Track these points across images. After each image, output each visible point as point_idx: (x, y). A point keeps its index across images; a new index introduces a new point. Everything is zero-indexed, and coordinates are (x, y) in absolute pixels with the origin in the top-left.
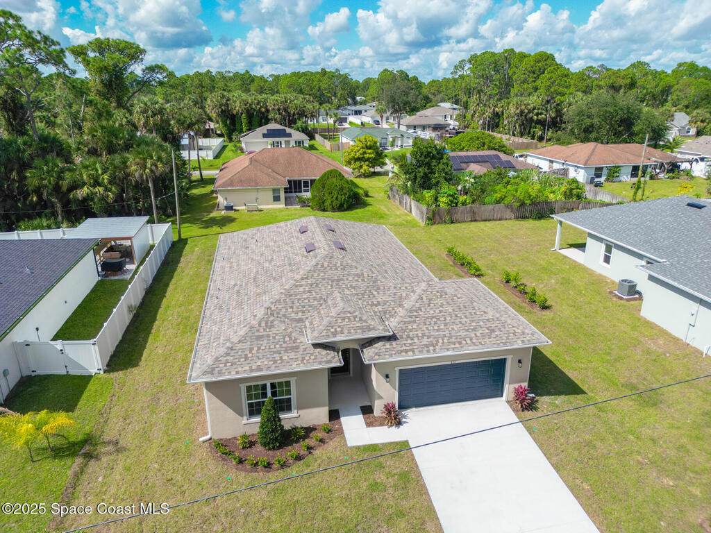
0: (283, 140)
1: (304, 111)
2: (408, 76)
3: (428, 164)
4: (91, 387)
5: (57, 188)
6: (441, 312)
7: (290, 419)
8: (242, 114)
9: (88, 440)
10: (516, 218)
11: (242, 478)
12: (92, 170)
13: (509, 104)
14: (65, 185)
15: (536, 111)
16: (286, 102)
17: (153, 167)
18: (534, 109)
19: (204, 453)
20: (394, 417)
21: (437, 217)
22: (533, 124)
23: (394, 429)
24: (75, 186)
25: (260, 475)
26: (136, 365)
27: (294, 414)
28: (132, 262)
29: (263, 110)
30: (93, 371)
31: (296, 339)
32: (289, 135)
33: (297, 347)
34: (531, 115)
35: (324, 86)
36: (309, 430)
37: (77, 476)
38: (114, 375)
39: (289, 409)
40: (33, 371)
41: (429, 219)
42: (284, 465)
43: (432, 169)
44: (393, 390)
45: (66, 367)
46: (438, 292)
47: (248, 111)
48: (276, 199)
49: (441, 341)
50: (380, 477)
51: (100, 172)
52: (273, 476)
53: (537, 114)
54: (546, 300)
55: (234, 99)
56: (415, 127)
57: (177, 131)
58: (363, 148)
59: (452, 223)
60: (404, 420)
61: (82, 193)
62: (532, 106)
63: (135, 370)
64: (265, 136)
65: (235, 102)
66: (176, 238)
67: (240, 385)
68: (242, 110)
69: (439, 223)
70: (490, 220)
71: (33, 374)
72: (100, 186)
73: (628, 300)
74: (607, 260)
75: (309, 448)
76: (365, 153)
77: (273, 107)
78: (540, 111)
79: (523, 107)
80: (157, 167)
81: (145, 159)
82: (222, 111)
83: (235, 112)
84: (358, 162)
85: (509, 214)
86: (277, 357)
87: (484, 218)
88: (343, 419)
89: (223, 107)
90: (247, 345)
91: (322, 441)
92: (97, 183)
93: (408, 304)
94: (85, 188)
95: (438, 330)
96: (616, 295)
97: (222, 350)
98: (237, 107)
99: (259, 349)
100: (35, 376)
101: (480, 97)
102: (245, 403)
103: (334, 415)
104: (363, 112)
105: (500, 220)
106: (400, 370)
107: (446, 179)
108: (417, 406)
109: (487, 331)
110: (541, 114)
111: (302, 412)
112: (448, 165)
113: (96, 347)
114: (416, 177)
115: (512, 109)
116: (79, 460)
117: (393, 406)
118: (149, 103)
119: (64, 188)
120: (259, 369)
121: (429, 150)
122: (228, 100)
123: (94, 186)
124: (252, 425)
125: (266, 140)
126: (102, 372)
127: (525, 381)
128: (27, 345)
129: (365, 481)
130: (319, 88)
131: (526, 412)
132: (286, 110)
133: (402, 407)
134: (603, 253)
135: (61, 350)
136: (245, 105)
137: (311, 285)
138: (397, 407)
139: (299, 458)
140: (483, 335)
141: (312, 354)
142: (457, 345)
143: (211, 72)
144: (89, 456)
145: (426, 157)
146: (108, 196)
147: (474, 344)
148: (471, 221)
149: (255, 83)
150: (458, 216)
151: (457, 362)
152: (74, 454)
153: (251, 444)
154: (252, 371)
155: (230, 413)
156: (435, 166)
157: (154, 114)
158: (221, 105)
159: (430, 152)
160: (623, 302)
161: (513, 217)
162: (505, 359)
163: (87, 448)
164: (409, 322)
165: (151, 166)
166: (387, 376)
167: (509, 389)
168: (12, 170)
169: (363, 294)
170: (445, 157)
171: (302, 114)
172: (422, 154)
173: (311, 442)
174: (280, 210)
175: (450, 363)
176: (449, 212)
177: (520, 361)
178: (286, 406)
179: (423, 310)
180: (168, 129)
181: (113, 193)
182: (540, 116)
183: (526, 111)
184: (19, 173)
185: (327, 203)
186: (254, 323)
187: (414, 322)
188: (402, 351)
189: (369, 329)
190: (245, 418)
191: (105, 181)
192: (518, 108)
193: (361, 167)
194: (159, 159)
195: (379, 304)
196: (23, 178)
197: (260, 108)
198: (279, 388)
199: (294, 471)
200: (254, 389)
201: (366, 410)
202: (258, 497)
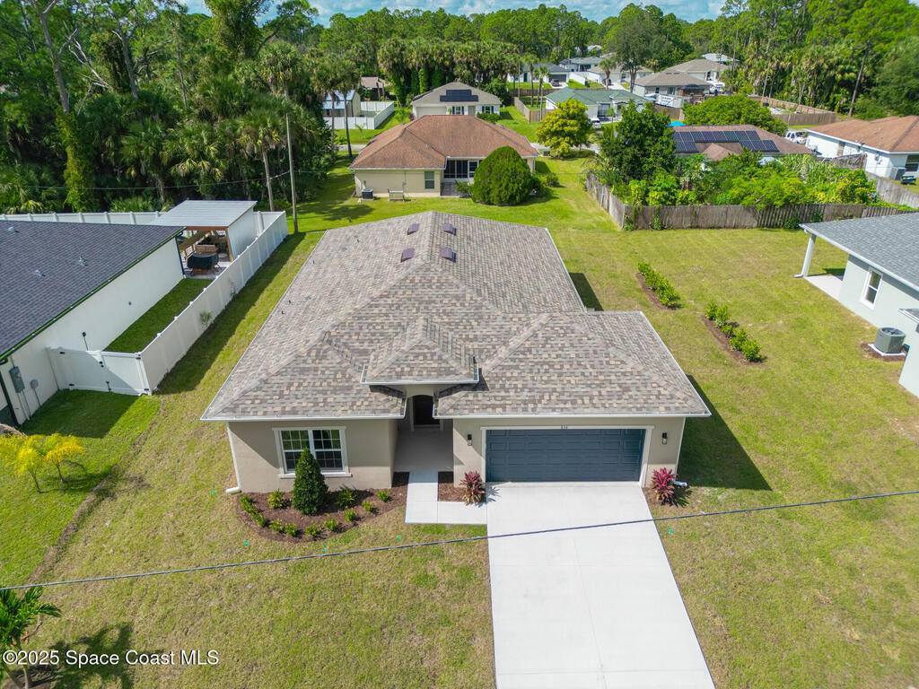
0: (466, 105)
1: (501, 65)
2: (662, 14)
3: (641, 144)
4: (133, 410)
5: (156, 160)
6: (558, 356)
7: (336, 479)
8: (419, 68)
9: (111, 475)
10: (760, 226)
11: (263, 544)
12: (196, 139)
13: (801, 55)
14: (166, 155)
15: (841, 67)
16: (479, 52)
17: (267, 137)
18: (838, 63)
19: (227, 508)
20: (478, 492)
21: (641, 219)
22: (835, 87)
23: (473, 507)
24: (176, 160)
25: (286, 545)
26: (192, 388)
27: (345, 472)
28: (227, 258)
29: (447, 63)
30: (140, 391)
31: (351, 377)
32: (475, 99)
33: (350, 388)
34: (832, 73)
35: (540, 29)
36: (360, 496)
37: (83, 517)
38: (162, 398)
39: (339, 465)
40: (71, 385)
41: (629, 221)
42: (318, 536)
43: (645, 151)
44: (478, 456)
45: (108, 383)
46: (561, 328)
47: (427, 65)
48: (429, 185)
49: (547, 397)
50: (435, 568)
51: (205, 141)
52: (306, 546)
53: (843, 72)
54: (757, 350)
55: (411, 47)
56: (658, 89)
57: (317, 90)
58: (563, 117)
59: (662, 228)
60: (491, 496)
61: (183, 168)
62: (836, 58)
63: (189, 395)
64: (443, 99)
65: (411, 52)
66: (291, 231)
67: (273, 429)
68: (420, 63)
69: (643, 228)
70: (720, 228)
71: (71, 388)
72: (205, 158)
73: (886, 359)
74: (871, 296)
75: (355, 519)
76: (565, 124)
77: (460, 59)
78: (847, 67)
79: (821, 61)
80: (271, 137)
81: (257, 127)
82: (395, 65)
83: (410, 66)
84: (555, 138)
85: (749, 219)
86: (320, 397)
87: (711, 223)
88: (411, 486)
89: (395, 59)
90: (286, 379)
91: (374, 511)
92: (202, 156)
93: (514, 342)
94: (187, 162)
95: (546, 382)
96: (871, 350)
97: (255, 382)
98: (414, 60)
99: (300, 385)
100: (74, 390)
101: (758, 44)
102: (281, 452)
103: (400, 479)
104: (593, 66)
105: (734, 228)
106: (487, 431)
107: (663, 165)
108: (514, 480)
109: (618, 389)
110: (850, 71)
111: (357, 470)
112: (668, 143)
113: (141, 362)
114: (621, 160)
115: (805, 64)
116: (91, 497)
117: (477, 477)
118: (279, 52)
119: (165, 161)
120: (294, 412)
121: (644, 122)
122: (403, 49)
123: (198, 160)
124: (285, 480)
125: (443, 104)
126: (150, 393)
127: (675, 463)
128: (62, 353)
129: (413, 571)
130: (534, 32)
131: (667, 506)
132: (478, 63)
133: (491, 478)
134: (866, 285)
135: (101, 363)
136: (424, 56)
137: (391, 306)
138: (483, 478)
139: (338, 529)
140: (610, 395)
141: (366, 399)
142: (569, 405)
143: (388, 11)
144: (104, 494)
145: (637, 133)
146: (215, 172)
147: (594, 406)
148: (691, 227)
149: (451, 26)
150: (673, 220)
151: (569, 428)
152: (87, 490)
153: (286, 505)
154: (284, 412)
155: (262, 463)
156: (650, 145)
157: (285, 67)
158: (393, 56)
159: (645, 126)
160: (877, 361)
161: (755, 225)
162: (644, 431)
163: (104, 484)
164: (510, 367)
165: (264, 135)
166: (469, 437)
167: (648, 470)
168: (106, 137)
169: (457, 324)
170: (665, 132)
171: (498, 69)
172: (632, 127)
173: (361, 511)
174: (433, 201)
175: (559, 428)
176: (659, 213)
177: (665, 436)
178: (334, 461)
179: (534, 351)
180: (307, 87)
181: (221, 169)
182: (846, 75)
183: (826, 66)
184: (115, 140)
185: (494, 194)
186: (303, 350)
187: (517, 367)
188: (488, 406)
189: (448, 372)
190: (281, 469)
191: (212, 153)
192: (813, 62)
193: (558, 144)
194: (275, 126)
195: (476, 338)
196: (119, 146)
197: (443, 61)
198: (324, 437)
199: (327, 546)
200: (292, 436)
201: (446, 478)
202: (273, 572)
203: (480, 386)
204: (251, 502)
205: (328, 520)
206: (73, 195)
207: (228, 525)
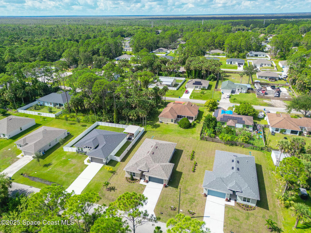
0: (199, 86)
1: (214, 71)
4: (118, 163)
5: (127, 115)
6: (157, 170)
7: (134, 177)
8: (193, 71)
9: (115, 172)
10: (225, 144)
11: (127, 182)
14: (128, 115)
18: (306, 83)
20: (147, 182)
24: (130, 115)
25: (129, 183)
28: (133, 137)
30: (119, 161)
31: (137, 168)
32: (201, 84)
33: (137, 170)
34: (305, 85)
36: (136, 180)
37: (112, 176)
38: (121, 162)
41: (201, 138)
42: (131, 183)
45: (116, 160)
46: (159, 166)
47: (195, 70)
48: (172, 121)
49: (154, 174)
50: (140, 188)
52: (130, 183)
53: (308, 85)
56: (262, 77)
59: (207, 141)
60: (149, 183)
61: (131, 117)
63: (124, 162)
64: (194, 84)
65: (192, 66)
66: (145, 131)
67: (129, 172)
69: (203, 140)
70: (218, 142)
75: (135, 182)
83: (191, 70)
84: (207, 107)
86: (134, 170)
91: (137, 181)
92: (134, 115)
97: (128, 167)
98: (192, 68)
100: (112, 160)
103: (141, 179)
106: (149, 176)
108: (151, 181)
109: (161, 175)
111: (136, 177)
113: (120, 158)
116: (113, 174)
124: (130, 176)
127: (167, 183)
128: (111, 156)
129: (138, 188)
131: (165, 187)
133: (149, 181)
135: (115, 157)
136: (195, 67)
137: (143, 160)
138: (148, 180)
139: (133, 182)
142: (155, 176)
144: (114, 174)
147: (158, 176)
148: (212, 141)
152: (113, 173)
153: (129, 179)
154: (131, 171)
155: (128, 175)
162: (163, 180)
164: (152, 170)
165: (143, 115)
166: (147, 177)
167: (164, 184)
173: (136, 181)
176: (206, 138)
177: (165, 181)
178: (134, 176)
179: (155, 169)
182: (309, 86)
184: (122, 111)
186: (134, 164)
188: (149, 174)
189: (145, 170)
196: (122, 112)
197: (199, 69)
198: (134, 173)
199: (132, 184)
200: (131, 173)
201: (145, 180)
202: (127, 185)
203: (148, 172)
204: (127, 178)
205: (133, 181)
206: (114, 120)
207: (124, 179)
